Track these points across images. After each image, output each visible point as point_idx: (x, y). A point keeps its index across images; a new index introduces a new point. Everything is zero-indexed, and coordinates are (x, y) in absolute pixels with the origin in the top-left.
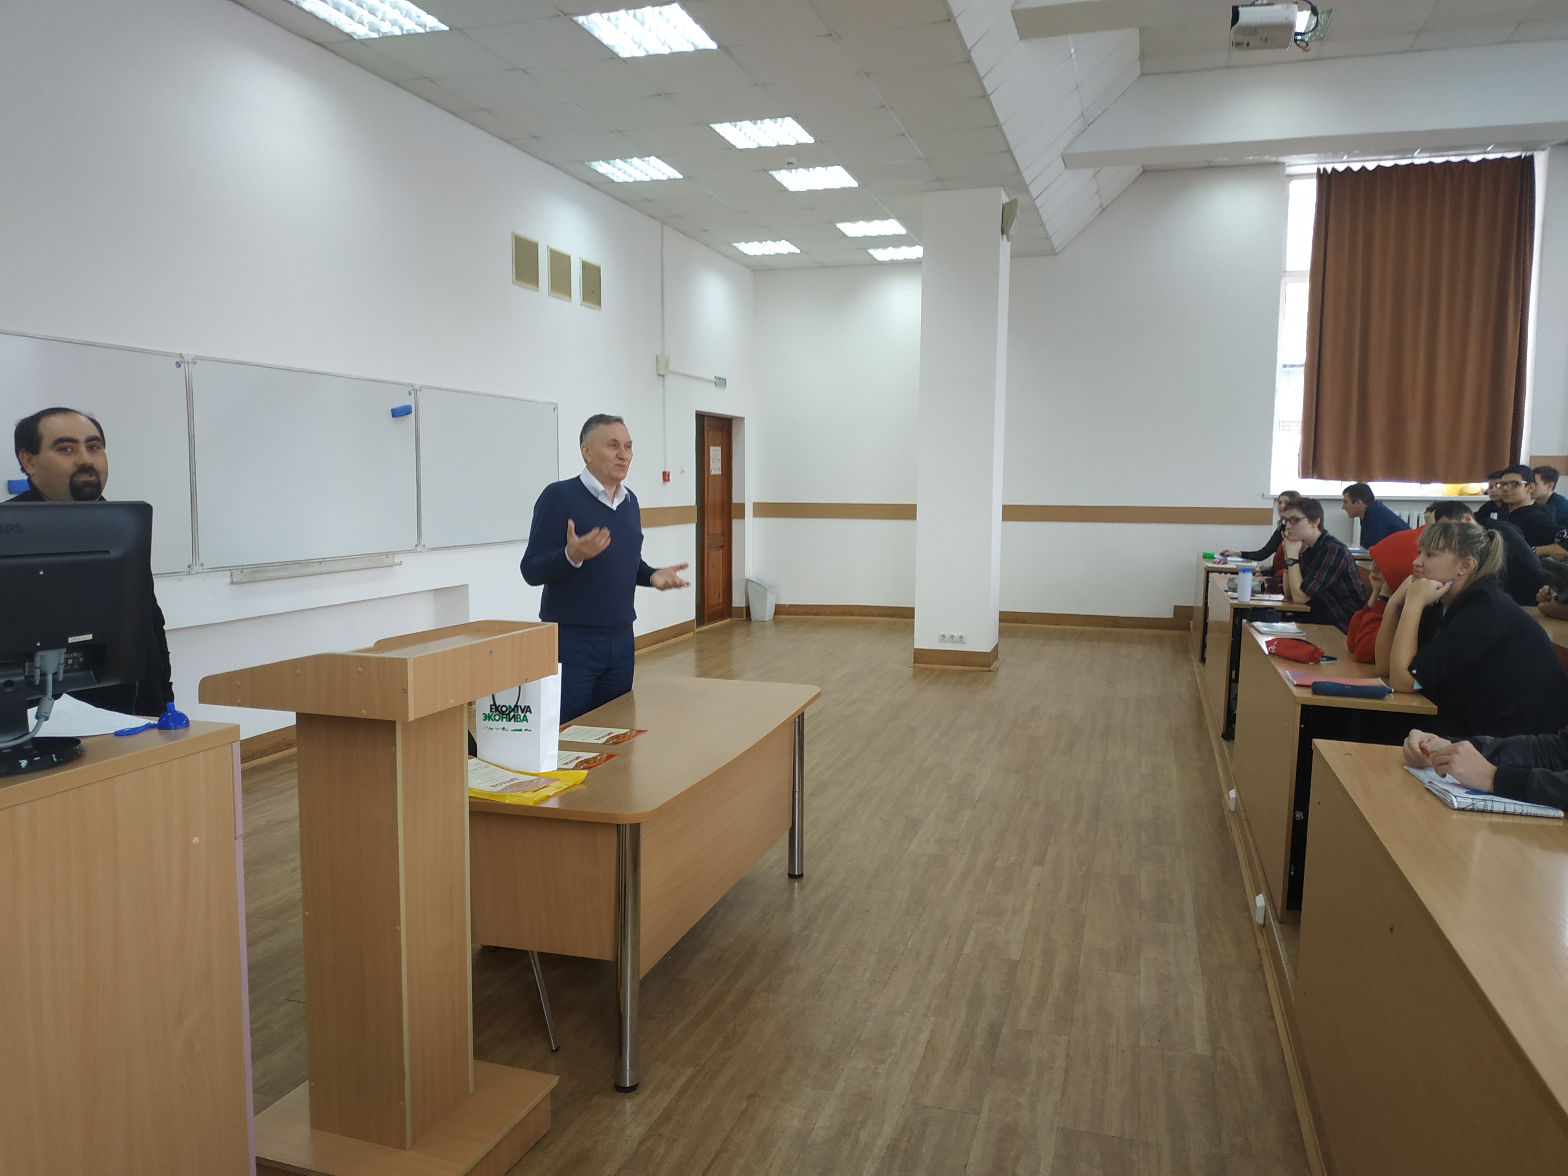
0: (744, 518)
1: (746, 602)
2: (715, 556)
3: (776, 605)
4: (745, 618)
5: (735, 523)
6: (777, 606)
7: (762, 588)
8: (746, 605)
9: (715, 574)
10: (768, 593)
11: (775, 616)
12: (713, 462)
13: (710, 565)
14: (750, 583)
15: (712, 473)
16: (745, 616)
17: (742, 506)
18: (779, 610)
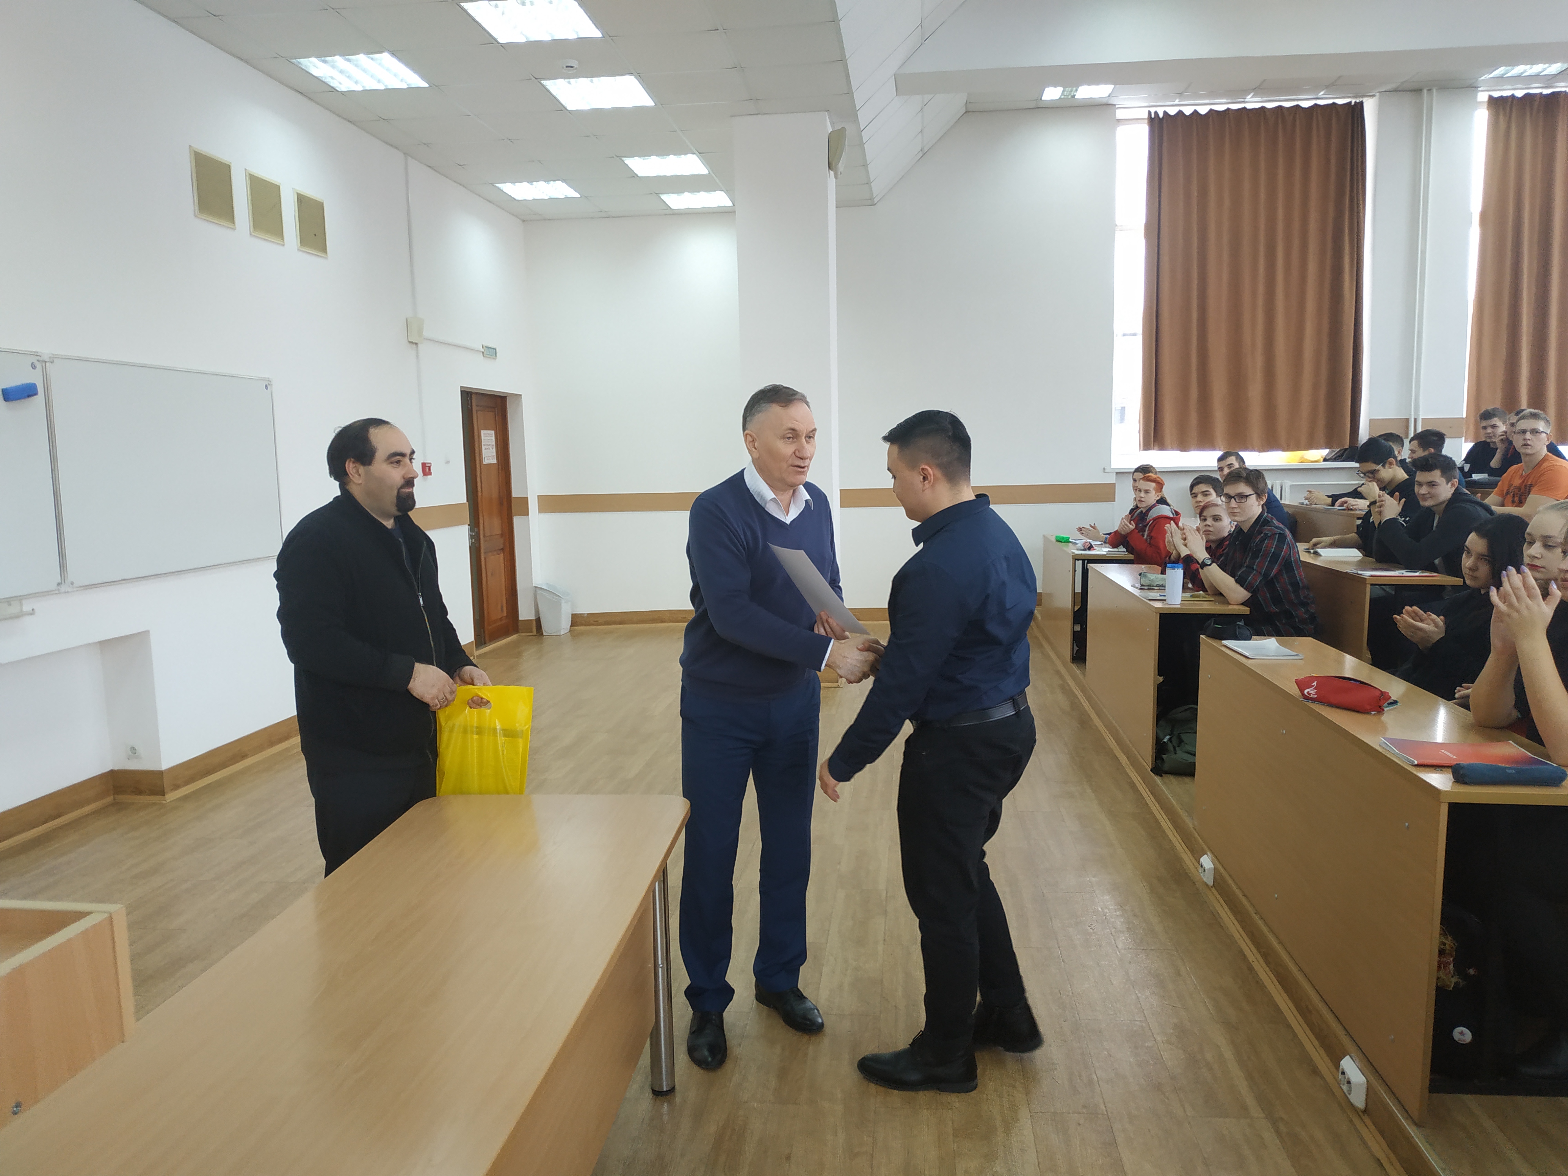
0: (528, 515)
1: (535, 613)
2: (494, 562)
3: (572, 615)
4: (535, 633)
5: (517, 521)
6: (574, 616)
7: (555, 597)
8: (536, 616)
9: (496, 583)
10: (563, 601)
11: (572, 628)
12: (485, 449)
13: (489, 573)
14: (539, 592)
15: (486, 462)
16: (534, 629)
17: (524, 501)
18: (577, 620)
